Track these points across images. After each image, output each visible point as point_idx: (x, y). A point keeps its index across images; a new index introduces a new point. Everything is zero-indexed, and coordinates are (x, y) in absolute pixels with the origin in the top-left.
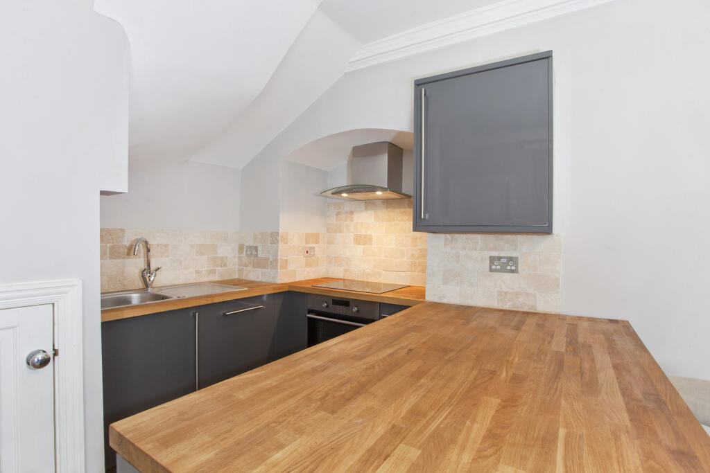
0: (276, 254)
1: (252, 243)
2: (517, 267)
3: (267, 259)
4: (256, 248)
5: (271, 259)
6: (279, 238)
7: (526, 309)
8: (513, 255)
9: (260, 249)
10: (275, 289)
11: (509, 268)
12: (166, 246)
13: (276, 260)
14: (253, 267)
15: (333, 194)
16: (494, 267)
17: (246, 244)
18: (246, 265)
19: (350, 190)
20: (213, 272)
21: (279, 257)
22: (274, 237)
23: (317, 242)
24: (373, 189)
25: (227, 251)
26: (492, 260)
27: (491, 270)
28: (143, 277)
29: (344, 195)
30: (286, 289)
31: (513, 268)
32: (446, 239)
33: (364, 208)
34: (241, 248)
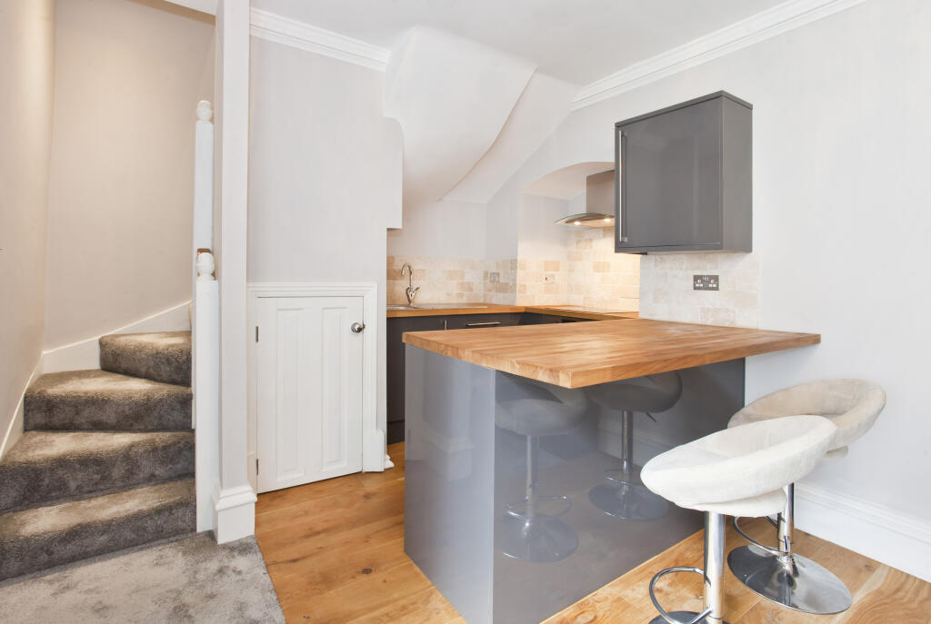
0: (515, 280)
1: (494, 270)
2: (718, 285)
3: (507, 284)
4: (498, 274)
5: (511, 284)
6: (518, 265)
7: (727, 324)
8: (714, 273)
9: (502, 274)
10: (512, 309)
11: (710, 286)
12: (424, 270)
13: (515, 285)
14: (496, 291)
15: (567, 222)
16: (697, 285)
17: (490, 271)
18: (490, 291)
19: (583, 218)
20: (461, 295)
21: (518, 282)
22: (513, 264)
23: (557, 270)
24: (600, 217)
25: (474, 277)
26: (696, 278)
27: (695, 288)
28: (407, 293)
29: (577, 223)
30: (523, 311)
31: (715, 286)
32: (656, 260)
33: (601, 235)
34: (486, 274)
